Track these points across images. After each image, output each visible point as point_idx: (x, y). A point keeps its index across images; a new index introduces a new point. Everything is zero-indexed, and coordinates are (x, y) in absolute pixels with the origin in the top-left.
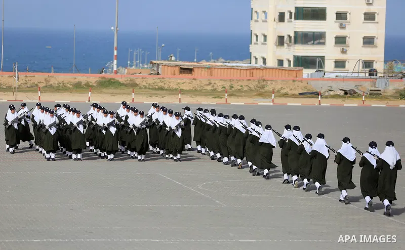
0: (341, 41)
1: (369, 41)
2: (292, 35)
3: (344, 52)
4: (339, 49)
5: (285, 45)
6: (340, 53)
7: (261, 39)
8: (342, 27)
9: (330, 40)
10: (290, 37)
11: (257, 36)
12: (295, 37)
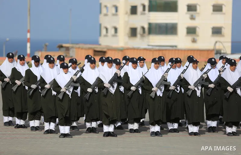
0: (191, 31)
1: (217, 31)
2: (146, 26)
3: (194, 41)
4: (190, 38)
5: (139, 36)
6: (190, 42)
7: (112, 31)
8: (192, 18)
9: (182, 30)
10: (143, 28)
11: (107, 29)
12: (150, 29)
